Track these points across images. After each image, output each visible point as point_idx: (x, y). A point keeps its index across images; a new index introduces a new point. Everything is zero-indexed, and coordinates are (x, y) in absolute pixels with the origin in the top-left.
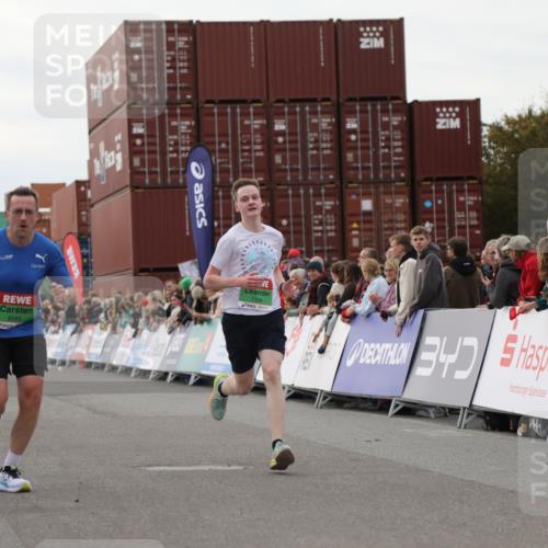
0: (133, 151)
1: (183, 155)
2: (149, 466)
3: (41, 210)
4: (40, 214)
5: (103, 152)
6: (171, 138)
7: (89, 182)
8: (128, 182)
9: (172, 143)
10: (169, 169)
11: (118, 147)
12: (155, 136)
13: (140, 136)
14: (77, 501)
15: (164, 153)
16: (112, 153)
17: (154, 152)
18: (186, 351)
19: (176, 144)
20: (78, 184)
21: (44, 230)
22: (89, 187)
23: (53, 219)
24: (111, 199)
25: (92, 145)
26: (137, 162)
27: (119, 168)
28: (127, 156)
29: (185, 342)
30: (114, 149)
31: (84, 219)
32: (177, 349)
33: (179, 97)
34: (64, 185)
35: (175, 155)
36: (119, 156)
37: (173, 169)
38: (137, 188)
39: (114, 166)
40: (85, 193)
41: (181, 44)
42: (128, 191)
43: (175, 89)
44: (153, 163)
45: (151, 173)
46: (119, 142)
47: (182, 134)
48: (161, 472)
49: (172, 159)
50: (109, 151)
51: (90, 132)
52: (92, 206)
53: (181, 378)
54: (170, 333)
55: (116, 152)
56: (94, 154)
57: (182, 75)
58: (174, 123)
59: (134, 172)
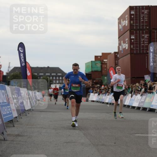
0: (131, 43)
1: (146, 45)
2: (135, 134)
3: (104, 60)
4: (104, 61)
5: (122, 44)
6: (142, 40)
7: (118, 52)
8: (129, 52)
9: (142, 41)
10: (141, 49)
11: (127, 42)
12: (137, 39)
13: (133, 39)
14: (115, 143)
15: (140, 44)
16: (125, 44)
17: (137, 44)
18: (146, 101)
19: (144, 41)
20: (115, 53)
21: (105, 66)
22: (118, 54)
23: (108, 63)
24: (124, 57)
25: (119, 42)
26: (132, 46)
27: (127, 48)
28: (129, 45)
29: (145, 99)
30: (126, 43)
31: (117, 63)
32: (143, 101)
33: (145, 28)
34: (111, 53)
35: (143, 44)
36: (127, 45)
37: (143, 48)
38: (132, 54)
39: (125, 48)
40: (117, 55)
41: (146, 12)
42: (129, 55)
43: (144, 25)
44: (137, 47)
45: (136, 50)
46: (127, 41)
47: (146, 38)
48: (139, 136)
49: (142, 46)
50: (124, 44)
51: (119, 38)
52: (119, 59)
53: (145, 109)
54: (141, 96)
55: (126, 44)
56: (120, 44)
57: (146, 21)
58: (143, 35)
59: (131, 50)
